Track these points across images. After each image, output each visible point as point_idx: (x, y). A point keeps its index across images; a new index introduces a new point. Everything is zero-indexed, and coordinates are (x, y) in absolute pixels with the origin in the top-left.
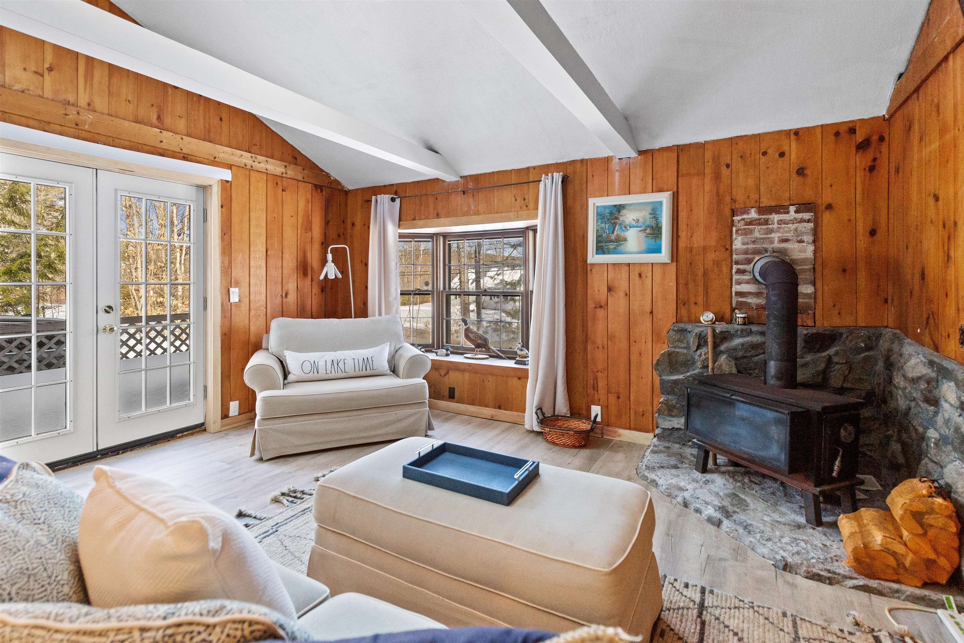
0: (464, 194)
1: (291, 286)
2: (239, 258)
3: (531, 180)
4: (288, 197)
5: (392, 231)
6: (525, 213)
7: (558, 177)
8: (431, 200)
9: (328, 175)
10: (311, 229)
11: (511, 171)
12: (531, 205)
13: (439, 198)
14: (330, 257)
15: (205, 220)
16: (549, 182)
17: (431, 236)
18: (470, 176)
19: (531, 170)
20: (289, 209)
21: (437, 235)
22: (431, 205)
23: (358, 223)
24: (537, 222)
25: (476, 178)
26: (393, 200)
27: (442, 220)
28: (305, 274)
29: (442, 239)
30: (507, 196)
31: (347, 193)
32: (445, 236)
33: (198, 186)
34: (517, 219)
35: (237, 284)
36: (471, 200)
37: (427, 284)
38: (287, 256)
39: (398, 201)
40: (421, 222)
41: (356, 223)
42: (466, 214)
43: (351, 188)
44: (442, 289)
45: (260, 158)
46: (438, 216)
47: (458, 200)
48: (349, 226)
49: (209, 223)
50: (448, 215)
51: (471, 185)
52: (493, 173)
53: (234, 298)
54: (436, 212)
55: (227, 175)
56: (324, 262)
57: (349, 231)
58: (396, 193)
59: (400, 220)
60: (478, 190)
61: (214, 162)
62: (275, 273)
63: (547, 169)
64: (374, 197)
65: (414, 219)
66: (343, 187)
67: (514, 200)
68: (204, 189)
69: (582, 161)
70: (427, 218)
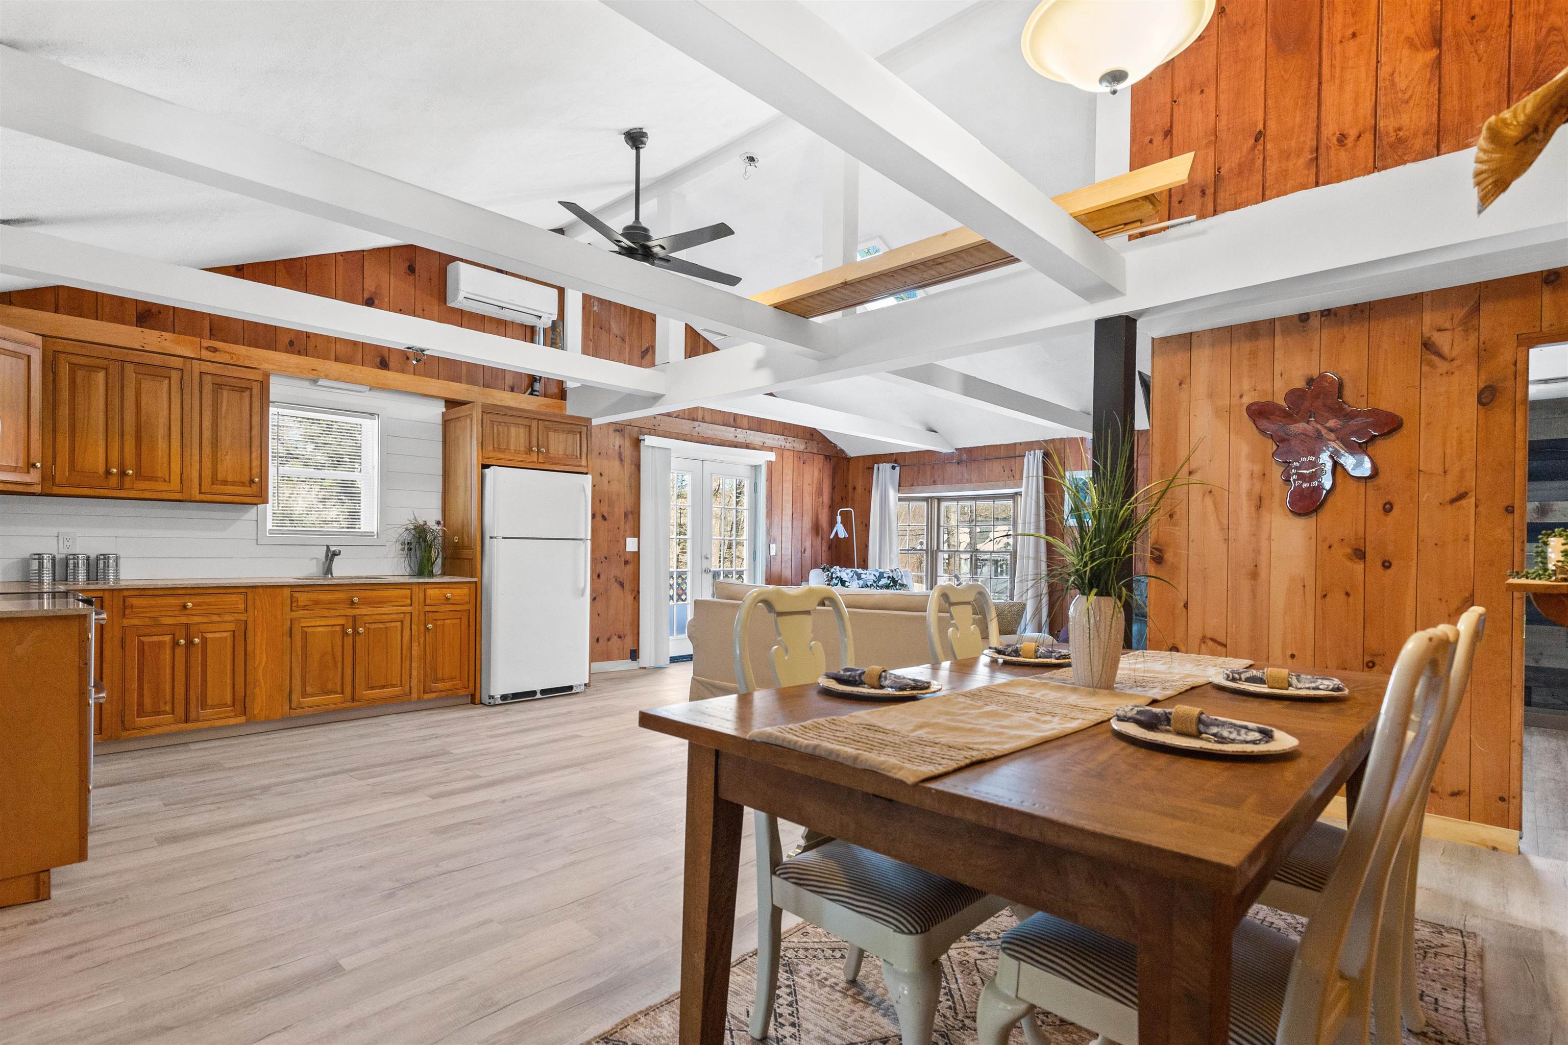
0: (958, 463)
1: (808, 544)
2: (776, 520)
3: (1017, 455)
4: (807, 467)
5: (893, 495)
6: (1011, 483)
7: (1039, 454)
8: (928, 468)
9: (835, 446)
10: (822, 495)
11: (1000, 445)
12: (1017, 476)
13: (936, 468)
14: (839, 518)
15: (755, 491)
16: (1031, 458)
17: (926, 499)
18: (964, 448)
19: (1018, 446)
20: (808, 478)
21: (932, 498)
22: (928, 473)
23: (859, 489)
24: (1023, 490)
25: (969, 451)
26: (893, 468)
27: (939, 487)
28: (817, 534)
29: (936, 501)
30: (997, 467)
31: (848, 459)
32: (940, 500)
33: (752, 466)
34: (1005, 487)
35: (774, 541)
36: (964, 469)
37: (921, 543)
38: (805, 518)
39: (898, 469)
40: (919, 488)
41: (857, 488)
42: (961, 482)
43: (852, 455)
44: (935, 549)
45: (790, 439)
46: (934, 483)
47: (952, 469)
48: (850, 489)
49: (758, 494)
50: (943, 483)
51: (965, 457)
52: (985, 446)
53: (773, 553)
54: (932, 480)
55: (772, 456)
56: (832, 523)
57: (850, 495)
58: (896, 462)
59: (899, 486)
60: (970, 461)
61: (763, 448)
62: (797, 532)
63: (1030, 446)
64: (876, 465)
65: (912, 485)
66: (846, 455)
67: (1002, 470)
68: (756, 468)
69: (1061, 439)
70: (924, 485)
